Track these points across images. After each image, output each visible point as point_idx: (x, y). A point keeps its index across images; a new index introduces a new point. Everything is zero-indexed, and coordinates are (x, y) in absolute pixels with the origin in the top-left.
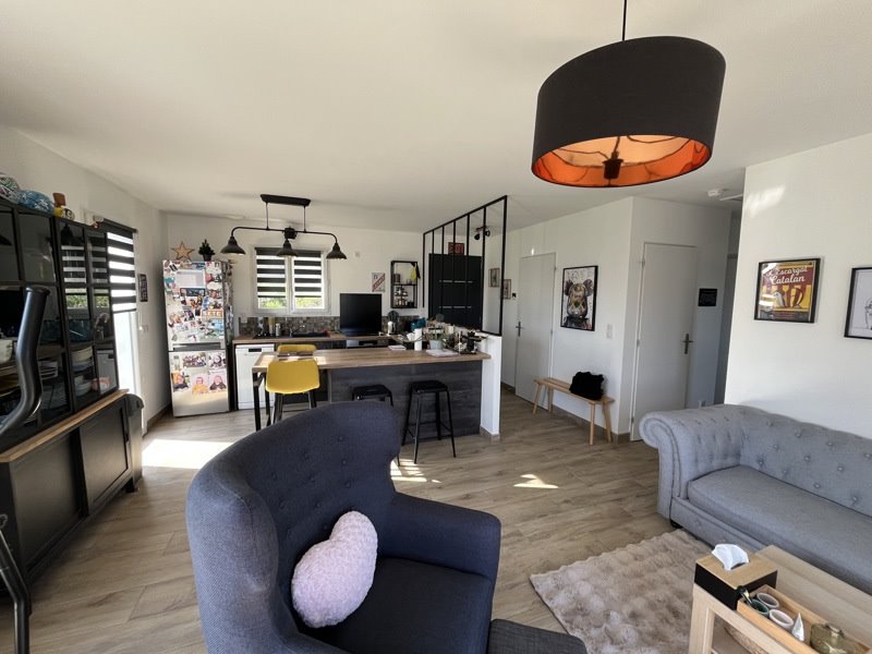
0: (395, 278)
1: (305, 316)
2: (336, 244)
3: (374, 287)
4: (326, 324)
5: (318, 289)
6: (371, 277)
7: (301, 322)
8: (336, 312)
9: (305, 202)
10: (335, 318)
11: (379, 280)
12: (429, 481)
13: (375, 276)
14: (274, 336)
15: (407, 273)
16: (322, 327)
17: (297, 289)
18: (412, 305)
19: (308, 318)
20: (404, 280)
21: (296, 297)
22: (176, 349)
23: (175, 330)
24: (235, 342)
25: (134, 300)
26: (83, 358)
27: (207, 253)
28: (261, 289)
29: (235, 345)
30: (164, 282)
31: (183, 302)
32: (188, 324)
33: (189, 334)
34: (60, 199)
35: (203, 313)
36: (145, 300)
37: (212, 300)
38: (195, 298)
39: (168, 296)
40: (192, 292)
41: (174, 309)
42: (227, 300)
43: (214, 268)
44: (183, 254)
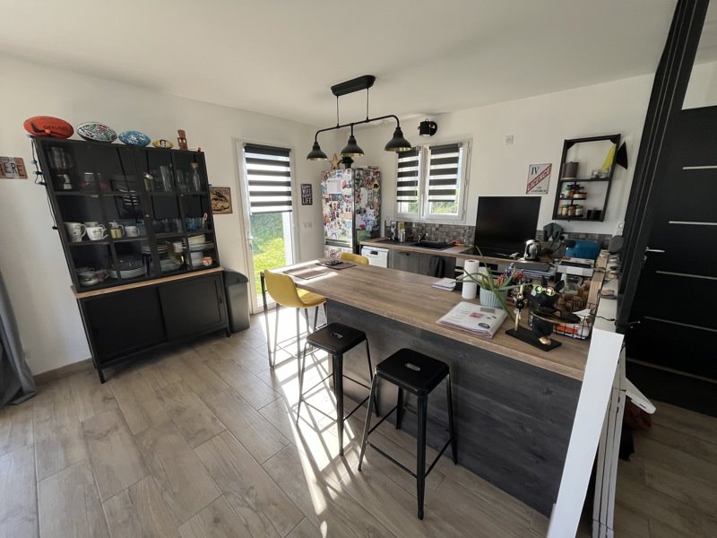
0: (570, 171)
1: (438, 223)
2: (398, 128)
3: (530, 186)
4: (459, 234)
5: (452, 192)
6: (527, 170)
7: (434, 229)
8: (471, 220)
9: (367, 81)
10: (470, 227)
11: (539, 175)
12: (321, 518)
13: (534, 169)
14: (397, 241)
15: (595, 158)
16: (454, 238)
17: (432, 193)
18: (597, 216)
19: (441, 225)
20: (587, 172)
21: (429, 201)
22: (327, 243)
23: (326, 228)
24: (361, 243)
25: (289, 203)
26: (196, 242)
27: (348, 162)
28: (400, 193)
29: (362, 246)
30: (322, 190)
31: (331, 206)
32: (333, 223)
33: (332, 231)
34: (182, 135)
35: (340, 215)
36: (309, 204)
37: (345, 204)
38: (336, 202)
39: (324, 201)
40: (334, 197)
41: (327, 210)
42: (363, 204)
43: (347, 176)
44: (335, 165)
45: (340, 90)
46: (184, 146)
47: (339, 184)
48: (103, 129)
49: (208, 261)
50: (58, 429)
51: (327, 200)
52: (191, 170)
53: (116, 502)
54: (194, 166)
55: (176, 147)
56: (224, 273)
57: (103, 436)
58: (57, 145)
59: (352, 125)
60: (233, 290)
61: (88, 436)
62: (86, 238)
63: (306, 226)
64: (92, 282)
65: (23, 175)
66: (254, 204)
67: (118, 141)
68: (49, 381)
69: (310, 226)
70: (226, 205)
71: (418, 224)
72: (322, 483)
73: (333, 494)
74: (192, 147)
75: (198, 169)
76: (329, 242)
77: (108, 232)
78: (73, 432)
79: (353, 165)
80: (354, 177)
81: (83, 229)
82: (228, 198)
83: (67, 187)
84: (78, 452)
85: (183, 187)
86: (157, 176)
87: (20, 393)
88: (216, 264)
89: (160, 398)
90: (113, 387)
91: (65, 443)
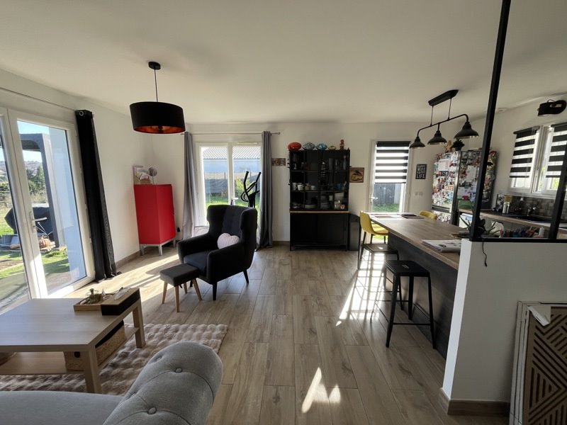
9: (452, 94)
21: (548, 176)
22: (433, 208)
23: (434, 197)
24: (461, 210)
25: (404, 177)
26: (339, 196)
27: (458, 146)
28: (514, 170)
29: (461, 213)
30: (434, 168)
31: (439, 180)
32: (438, 193)
33: (438, 200)
34: (342, 141)
35: (445, 187)
36: (422, 178)
37: (450, 178)
38: (443, 177)
39: (435, 176)
40: (443, 173)
41: (436, 183)
42: (468, 179)
43: (454, 157)
44: (448, 149)
45: (433, 102)
46: (342, 147)
47: (447, 164)
48: (310, 144)
49: (343, 207)
50: (274, 258)
51: (437, 176)
52: (343, 159)
53: (281, 281)
54: (345, 157)
55: (338, 148)
56: (350, 215)
57: (284, 265)
58: (295, 153)
59: (439, 124)
60: (353, 226)
61: (280, 263)
62: (297, 189)
63: (416, 194)
64: (295, 207)
65: (285, 165)
66: (377, 178)
67: (315, 149)
68: (277, 245)
69: (421, 194)
70: (361, 178)
71: (534, 199)
72: (349, 312)
73: (351, 318)
74: (346, 148)
75: (347, 158)
76: (435, 208)
77: (304, 188)
78: (277, 261)
79: (463, 149)
80: (461, 158)
81: (297, 186)
82: (362, 173)
83: (295, 168)
84: (277, 266)
85: (337, 168)
86: (327, 163)
87: (268, 245)
88: (347, 208)
89: (306, 262)
90: (293, 253)
91: (274, 262)
